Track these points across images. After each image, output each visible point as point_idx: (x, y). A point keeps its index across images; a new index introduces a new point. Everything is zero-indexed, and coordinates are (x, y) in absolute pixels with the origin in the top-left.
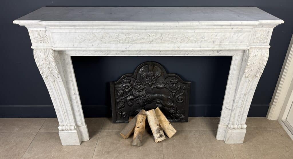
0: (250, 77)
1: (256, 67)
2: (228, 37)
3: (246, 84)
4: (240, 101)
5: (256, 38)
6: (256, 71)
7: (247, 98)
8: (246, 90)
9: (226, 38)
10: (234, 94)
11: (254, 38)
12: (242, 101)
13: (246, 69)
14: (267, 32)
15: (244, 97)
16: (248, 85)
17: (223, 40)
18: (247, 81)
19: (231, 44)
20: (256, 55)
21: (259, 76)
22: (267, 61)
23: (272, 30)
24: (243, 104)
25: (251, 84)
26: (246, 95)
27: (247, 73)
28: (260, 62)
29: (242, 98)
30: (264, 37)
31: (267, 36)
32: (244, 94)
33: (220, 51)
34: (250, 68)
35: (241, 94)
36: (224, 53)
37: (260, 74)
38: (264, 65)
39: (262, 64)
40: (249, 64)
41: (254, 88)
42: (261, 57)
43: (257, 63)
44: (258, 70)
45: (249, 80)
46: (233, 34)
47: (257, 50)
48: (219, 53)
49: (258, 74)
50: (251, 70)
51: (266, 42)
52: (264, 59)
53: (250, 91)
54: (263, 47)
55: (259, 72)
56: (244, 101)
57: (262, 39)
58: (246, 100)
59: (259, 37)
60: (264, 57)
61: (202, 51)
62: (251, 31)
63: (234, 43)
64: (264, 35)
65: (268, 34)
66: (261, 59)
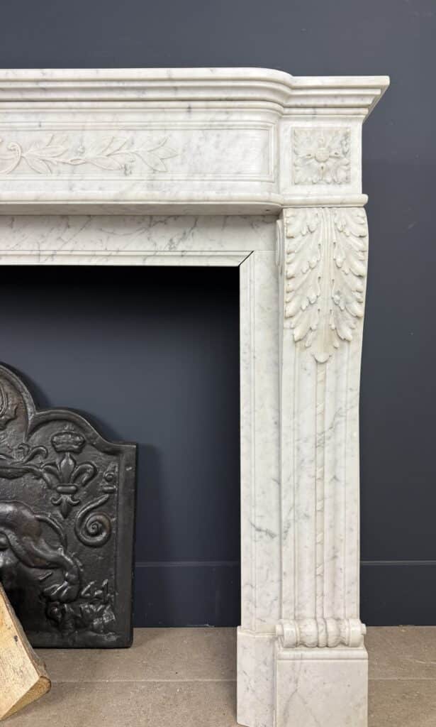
0: (315, 339)
1: (326, 282)
2: (180, 151)
3: (308, 384)
4: (306, 481)
5: (299, 161)
6: (331, 306)
7: (336, 461)
8: (319, 418)
9: (173, 156)
10: (272, 447)
11: (295, 165)
12: (313, 480)
13: (287, 297)
14: (341, 137)
15: (319, 456)
16: (320, 386)
17: (162, 159)
18: (310, 365)
19: (197, 177)
20: (313, 227)
21: (354, 333)
22: (366, 257)
23: (356, 130)
24: (323, 498)
25: (330, 381)
26: (324, 443)
27: (297, 322)
28: (335, 260)
29: (311, 461)
30: (330, 157)
31: (345, 153)
32: (312, 441)
33: (179, 242)
34: (300, 292)
35: (298, 440)
36: (198, 254)
37: (354, 326)
38: (358, 274)
39: (347, 271)
40: (290, 270)
41: (349, 405)
42: (337, 237)
43: (321, 262)
44: (339, 301)
45: (317, 361)
46: (196, 136)
47: (316, 211)
48: (179, 254)
49: (348, 324)
50: (310, 303)
51: (347, 178)
52: (351, 248)
53: (338, 423)
54: (337, 198)
55: (350, 317)
56: (322, 479)
57: (325, 162)
58: (332, 477)
59: (311, 158)
60: (348, 236)
61: (108, 238)
62: (271, 127)
63: (210, 177)
64: (330, 149)
65: (348, 146)
66: (339, 247)
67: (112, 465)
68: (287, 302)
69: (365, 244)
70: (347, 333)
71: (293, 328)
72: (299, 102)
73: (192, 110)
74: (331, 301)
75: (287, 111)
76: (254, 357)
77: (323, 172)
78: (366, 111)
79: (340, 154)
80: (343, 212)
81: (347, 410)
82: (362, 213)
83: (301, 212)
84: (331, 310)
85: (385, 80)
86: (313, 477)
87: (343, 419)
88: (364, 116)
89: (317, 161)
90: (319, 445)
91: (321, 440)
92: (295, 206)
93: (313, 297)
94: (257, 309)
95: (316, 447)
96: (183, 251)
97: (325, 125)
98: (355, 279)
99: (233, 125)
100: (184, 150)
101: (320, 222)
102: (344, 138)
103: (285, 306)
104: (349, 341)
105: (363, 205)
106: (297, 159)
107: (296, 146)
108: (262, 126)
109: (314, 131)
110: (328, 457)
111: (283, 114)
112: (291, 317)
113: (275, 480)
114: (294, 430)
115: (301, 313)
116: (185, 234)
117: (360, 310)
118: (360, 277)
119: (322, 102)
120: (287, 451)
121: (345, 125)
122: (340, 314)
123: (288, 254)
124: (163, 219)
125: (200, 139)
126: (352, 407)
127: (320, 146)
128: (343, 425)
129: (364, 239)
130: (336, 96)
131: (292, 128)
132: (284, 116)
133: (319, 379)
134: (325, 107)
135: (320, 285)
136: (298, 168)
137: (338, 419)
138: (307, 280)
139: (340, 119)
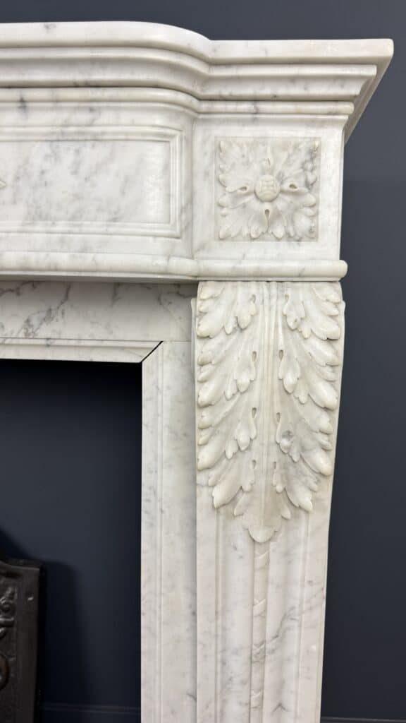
0: (248, 505)
1: (264, 417)
2: (10, 180)
3: (240, 571)
4: (235, 709)
5: (226, 200)
6: (275, 456)
7: (280, 686)
8: (257, 622)
11: (221, 206)
12: (245, 709)
13: (201, 437)
14: (303, 156)
15: (256, 677)
16: (258, 575)
18: (242, 543)
19: (40, 226)
20: (245, 319)
21: (317, 497)
22: (337, 375)
23: (332, 143)
25: (275, 571)
26: (265, 656)
27: (219, 476)
28: (281, 380)
29: (243, 683)
30: (282, 192)
31: (309, 185)
32: (245, 654)
33: (41, 324)
34: (223, 429)
35: (224, 650)
36: (73, 343)
37: (315, 486)
38: (323, 406)
39: (303, 398)
40: (204, 394)
41: (305, 607)
42: (286, 339)
43: (257, 384)
44: (289, 448)
45: (254, 541)
46: (38, 153)
47: (253, 288)
48: (43, 342)
49: (305, 484)
50: (239, 448)
51: (311, 231)
52: (309, 358)
53: (289, 628)
54: (292, 266)
55: (308, 472)
56: (260, 707)
57: (271, 201)
58: (275, 705)
59: (248, 194)
60: (305, 339)
62: (173, 136)
63: (61, 226)
64: (281, 179)
65: (315, 172)
66: (289, 357)
68: (200, 445)
69: (336, 353)
70: (305, 498)
71: (213, 486)
72: (226, 91)
73: (29, 105)
74: (274, 449)
75: (204, 106)
76: (162, 511)
77: (270, 219)
78: (349, 108)
79: (301, 187)
80: (301, 293)
81: (301, 613)
82: (336, 295)
83: (228, 290)
84: (275, 463)
85: (384, 48)
86: (246, 704)
87: (296, 624)
88: (346, 118)
89: (257, 197)
90: (257, 659)
91: (258, 653)
92: (220, 279)
93: (243, 438)
94: (166, 433)
95: (251, 662)
96: (48, 339)
97: (277, 133)
98: (318, 412)
99: (103, 133)
100: (17, 178)
101: (257, 313)
102: (308, 157)
103: (197, 451)
104: (307, 512)
105: (339, 279)
106: (224, 195)
107: (222, 171)
108: (157, 135)
109: (254, 144)
110: (270, 679)
111: (199, 114)
112: (208, 468)
113: (190, 695)
114: (216, 636)
115: (224, 462)
116: (50, 310)
117: (326, 463)
118: (326, 409)
119: (267, 91)
120: (206, 667)
121: (313, 132)
122: (291, 468)
123: (202, 365)
124: (13, 286)
125: (46, 157)
126: (311, 609)
127: (263, 173)
128: (296, 632)
129: (335, 344)
130: (293, 79)
131: (216, 137)
132: (201, 116)
133: (258, 565)
134: (275, 99)
135: (256, 422)
136: (225, 211)
137: (288, 623)
138: (232, 411)
139: (302, 122)
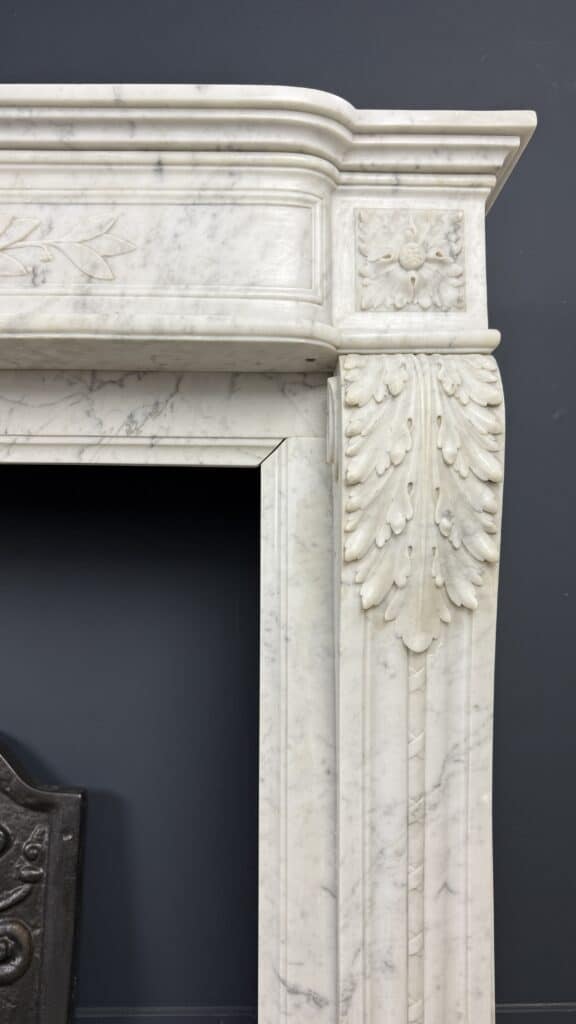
0: (403, 605)
1: (423, 492)
2: (140, 242)
3: (392, 695)
4: (388, 893)
5: (368, 269)
6: (434, 541)
7: (446, 855)
8: (414, 765)
9: (126, 251)
10: (322, 821)
11: (362, 276)
12: (402, 893)
13: (349, 522)
14: (447, 227)
15: (415, 844)
16: (415, 700)
17: (105, 257)
18: (395, 657)
19: (172, 290)
20: (397, 387)
21: (481, 592)
22: (500, 444)
23: (475, 213)
24: (423, 930)
25: (434, 693)
26: (424, 816)
27: (368, 570)
28: (440, 449)
29: (398, 854)
30: (427, 260)
31: (455, 256)
32: (399, 814)
33: (147, 418)
34: (373, 512)
35: (372, 810)
36: (182, 442)
37: (479, 580)
38: (486, 479)
39: (464, 472)
40: (353, 469)
41: (472, 740)
42: (443, 406)
43: (413, 455)
44: (449, 530)
45: (408, 650)
46: (172, 217)
47: (401, 358)
48: (147, 441)
49: (467, 577)
50: (392, 532)
51: (459, 300)
52: (469, 425)
53: (452, 775)
54: (443, 336)
55: (471, 562)
56: (420, 889)
57: (417, 269)
58: (440, 884)
59: (392, 262)
60: (464, 405)
61: (12, 410)
63: (196, 290)
64: (426, 246)
65: (460, 242)
66: (448, 426)
67: (38, 830)
68: (347, 532)
69: (498, 420)
70: (468, 595)
71: (360, 584)
72: (368, 160)
73: (165, 168)
74: (433, 531)
75: (345, 177)
76: (287, 639)
77: (413, 288)
78: (491, 180)
79: (446, 256)
80: (454, 362)
81: (469, 749)
82: (491, 363)
83: (373, 362)
84: (434, 548)
85: (528, 119)
86: (403, 885)
87: (461, 766)
88: (488, 190)
89: (402, 266)
90: (415, 820)
91: (417, 810)
92: (364, 350)
93: (398, 520)
94: (292, 545)
95: (408, 825)
96: (153, 437)
97: (417, 205)
98: (480, 488)
99: (243, 197)
100: (148, 241)
101: (410, 378)
102: (452, 229)
103: (343, 539)
104: (470, 611)
105: (491, 350)
106: (366, 264)
107: (362, 241)
108: (299, 200)
109: (396, 215)
110: (432, 844)
111: (338, 184)
112: (356, 560)
113: (325, 889)
114: (363, 789)
115: (374, 552)
116: (157, 404)
117: (491, 548)
118: (490, 483)
119: (410, 161)
120: (350, 833)
121: (455, 204)
122: (451, 557)
123: (350, 437)
124: (116, 377)
125: (181, 221)
126: (479, 744)
127: (407, 240)
128: (462, 778)
129: (495, 410)
130: (436, 150)
131: (355, 209)
132: (340, 187)
133: (413, 687)
134: (417, 170)
135: (413, 498)
136: (366, 281)
137: (451, 767)
138: (384, 490)
139: (444, 194)
